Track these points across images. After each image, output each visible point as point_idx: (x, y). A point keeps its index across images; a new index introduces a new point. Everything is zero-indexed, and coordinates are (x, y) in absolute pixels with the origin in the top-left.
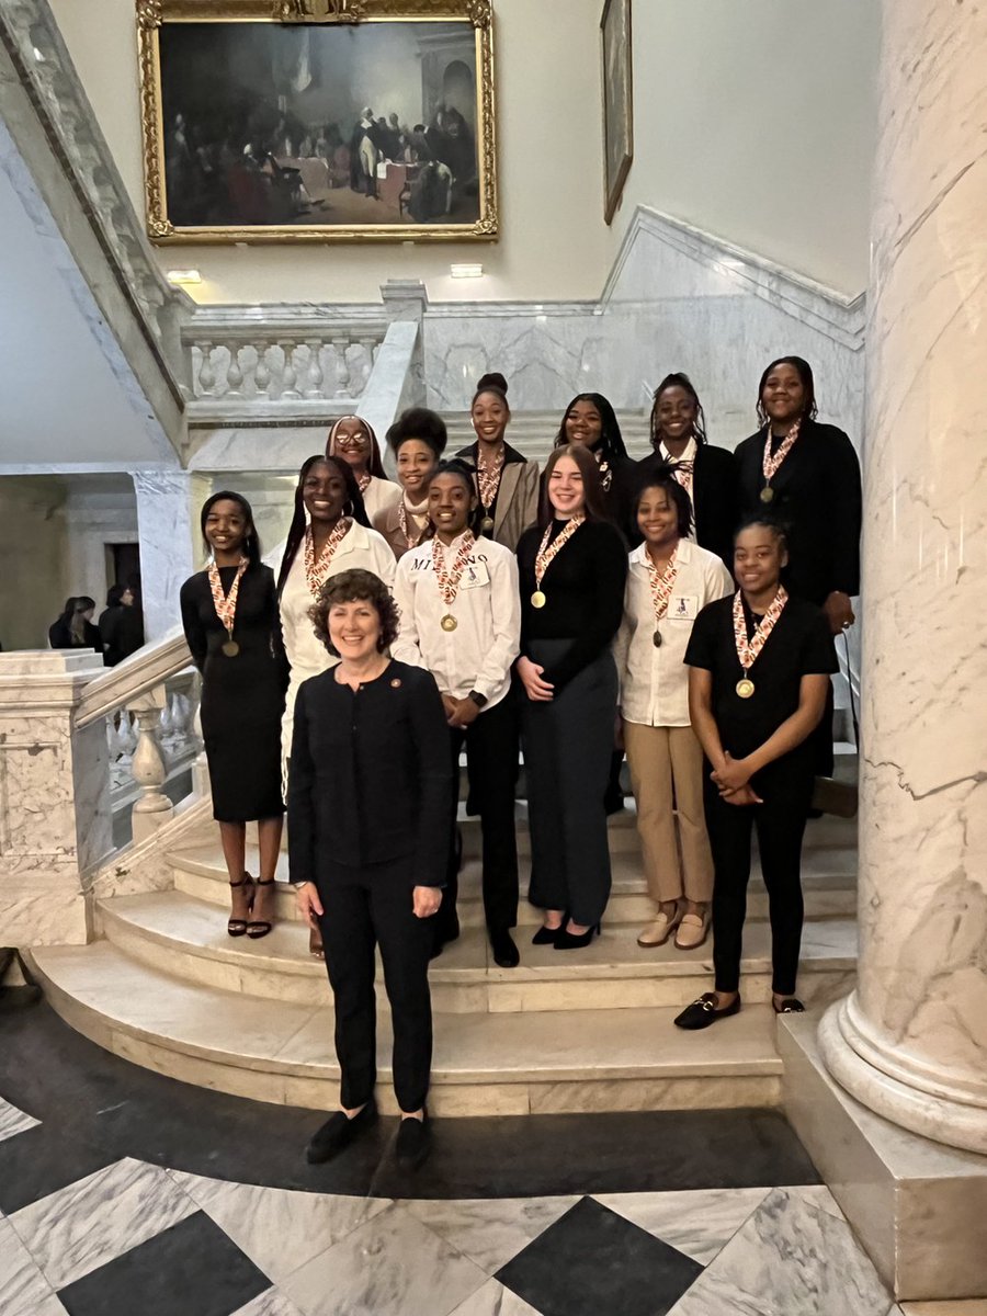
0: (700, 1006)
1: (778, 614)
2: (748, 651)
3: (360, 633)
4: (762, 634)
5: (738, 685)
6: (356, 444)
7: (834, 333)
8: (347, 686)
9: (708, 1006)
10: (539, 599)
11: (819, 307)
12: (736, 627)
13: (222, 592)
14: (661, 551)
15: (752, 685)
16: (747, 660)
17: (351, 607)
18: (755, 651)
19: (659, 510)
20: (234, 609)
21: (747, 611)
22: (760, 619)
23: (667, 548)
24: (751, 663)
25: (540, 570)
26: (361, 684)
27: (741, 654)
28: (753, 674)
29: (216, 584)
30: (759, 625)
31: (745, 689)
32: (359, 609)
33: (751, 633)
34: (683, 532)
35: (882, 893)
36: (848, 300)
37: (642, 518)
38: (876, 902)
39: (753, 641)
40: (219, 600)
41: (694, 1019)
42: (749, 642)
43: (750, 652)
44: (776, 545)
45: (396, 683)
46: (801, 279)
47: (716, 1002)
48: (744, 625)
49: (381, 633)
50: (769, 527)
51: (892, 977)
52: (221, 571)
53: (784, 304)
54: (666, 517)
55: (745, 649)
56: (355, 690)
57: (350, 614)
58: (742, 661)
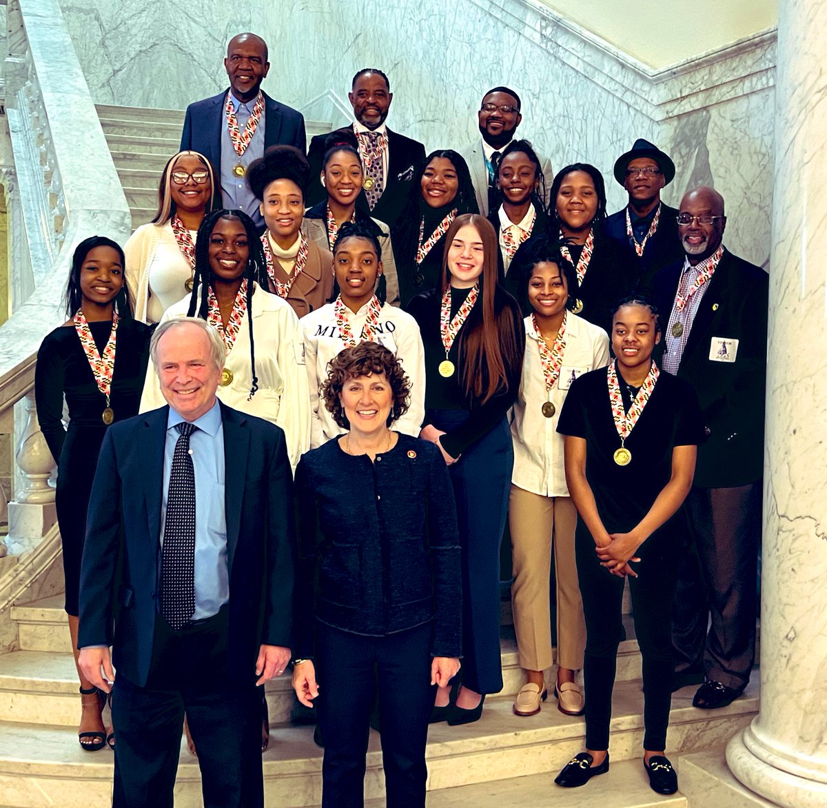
0: (576, 765)
1: (653, 387)
2: (625, 422)
3: (375, 407)
4: (638, 406)
5: (616, 454)
6: (195, 185)
7: (628, 98)
8: (366, 457)
9: (584, 764)
10: (447, 369)
11: (609, 67)
12: (612, 398)
13: (96, 351)
14: (549, 323)
15: (629, 454)
16: (625, 430)
17: (366, 382)
18: (632, 421)
19: (553, 285)
20: (111, 371)
21: (622, 383)
22: (636, 391)
23: (556, 321)
24: (628, 433)
25: (448, 339)
26: (377, 456)
27: (619, 425)
28: (629, 443)
29: (88, 343)
30: (635, 397)
31: (622, 457)
32: (375, 384)
33: (627, 405)
34: (570, 306)
35: (798, 627)
36: (651, 72)
37: (534, 291)
38: (791, 635)
39: (630, 412)
40: (94, 360)
41: (571, 777)
42: (626, 413)
43: (628, 422)
44: (653, 325)
45: (412, 455)
46: (587, 34)
47: (591, 760)
48: (620, 396)
49: (392, 406)
50: (647, 307)
51: (807, 697)
52: (93, 327)
53: (561, 53)
54: (560, 291)
55: (622, 419)
56: (373, 459)
57: (366, 388)
58: (619, 431)
